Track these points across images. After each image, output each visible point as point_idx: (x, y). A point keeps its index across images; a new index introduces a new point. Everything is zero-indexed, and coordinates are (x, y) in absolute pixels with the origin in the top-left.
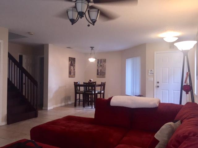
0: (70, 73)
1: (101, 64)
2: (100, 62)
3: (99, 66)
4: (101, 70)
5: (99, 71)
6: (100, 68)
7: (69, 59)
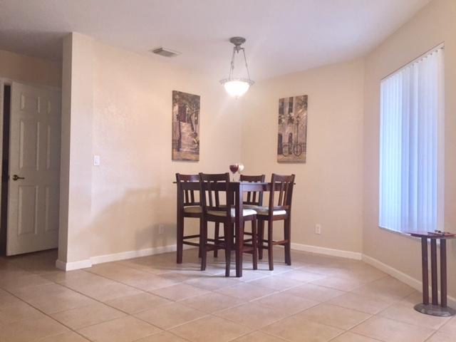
0: (177, 145)
1: (292, 114)
2: (287, 109)
3: (283, 120)
4: (291, 134)
5: (285, 140)
6: (288, 130)
7: (174, 99)
